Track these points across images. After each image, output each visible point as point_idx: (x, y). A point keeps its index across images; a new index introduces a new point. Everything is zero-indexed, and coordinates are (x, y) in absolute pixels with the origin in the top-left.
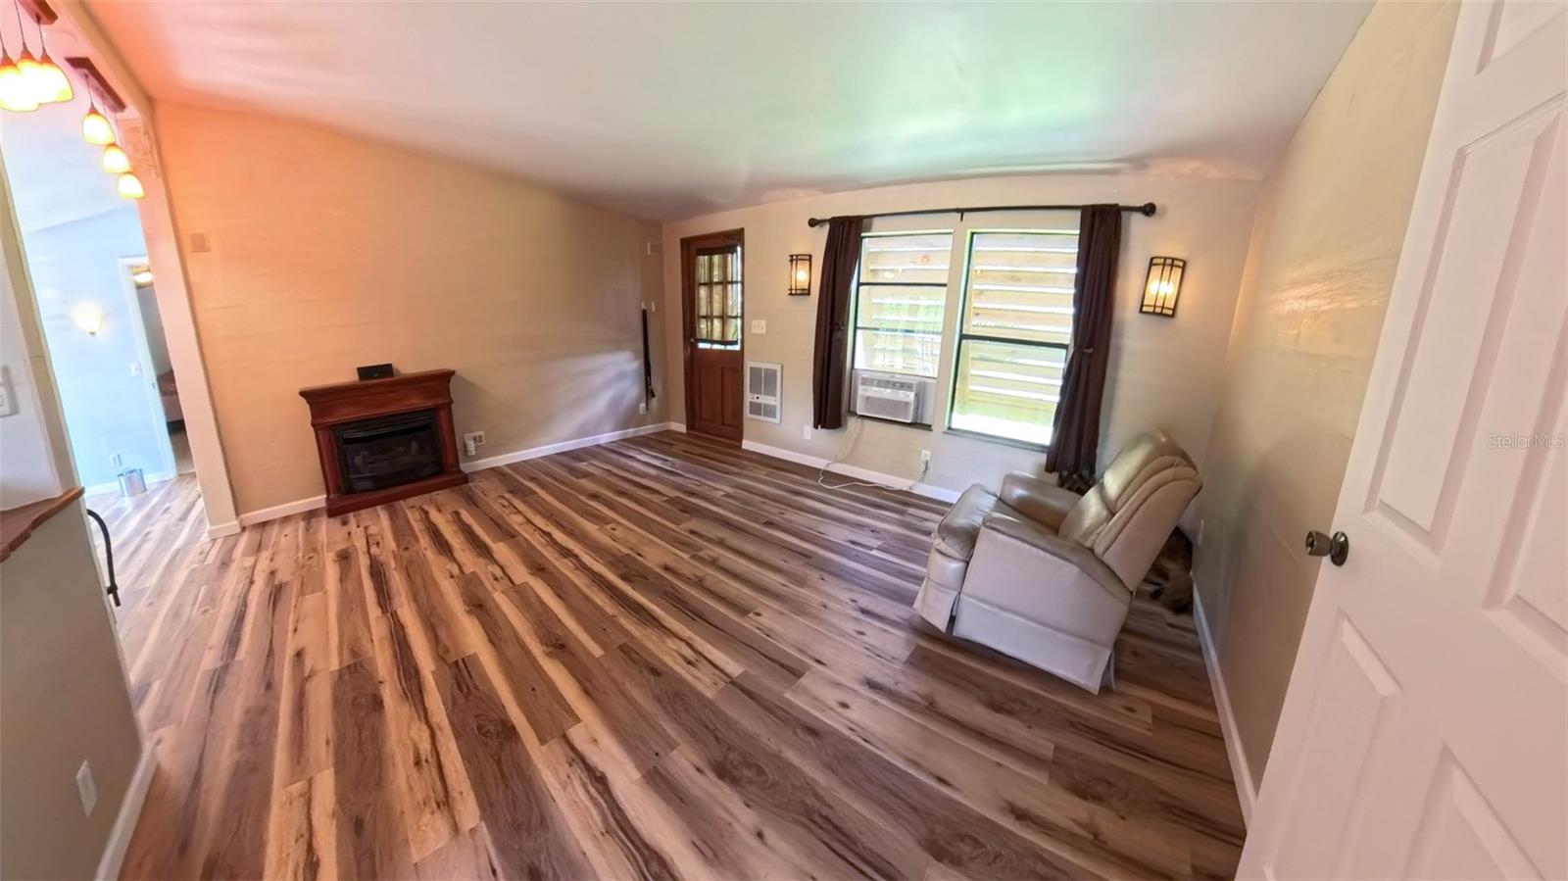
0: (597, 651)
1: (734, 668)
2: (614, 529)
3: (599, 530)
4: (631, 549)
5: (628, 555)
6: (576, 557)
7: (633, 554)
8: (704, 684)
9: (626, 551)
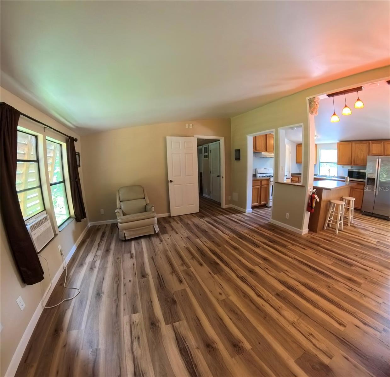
0: (225, 246)
1: (198, 240)
2: (220, 294)
3: (229, 296)
4: (213, 277)
5: (215, 274)
6: (238, 276)
7: (212, 273)
8: (204, 239)
9: (215, 276)
